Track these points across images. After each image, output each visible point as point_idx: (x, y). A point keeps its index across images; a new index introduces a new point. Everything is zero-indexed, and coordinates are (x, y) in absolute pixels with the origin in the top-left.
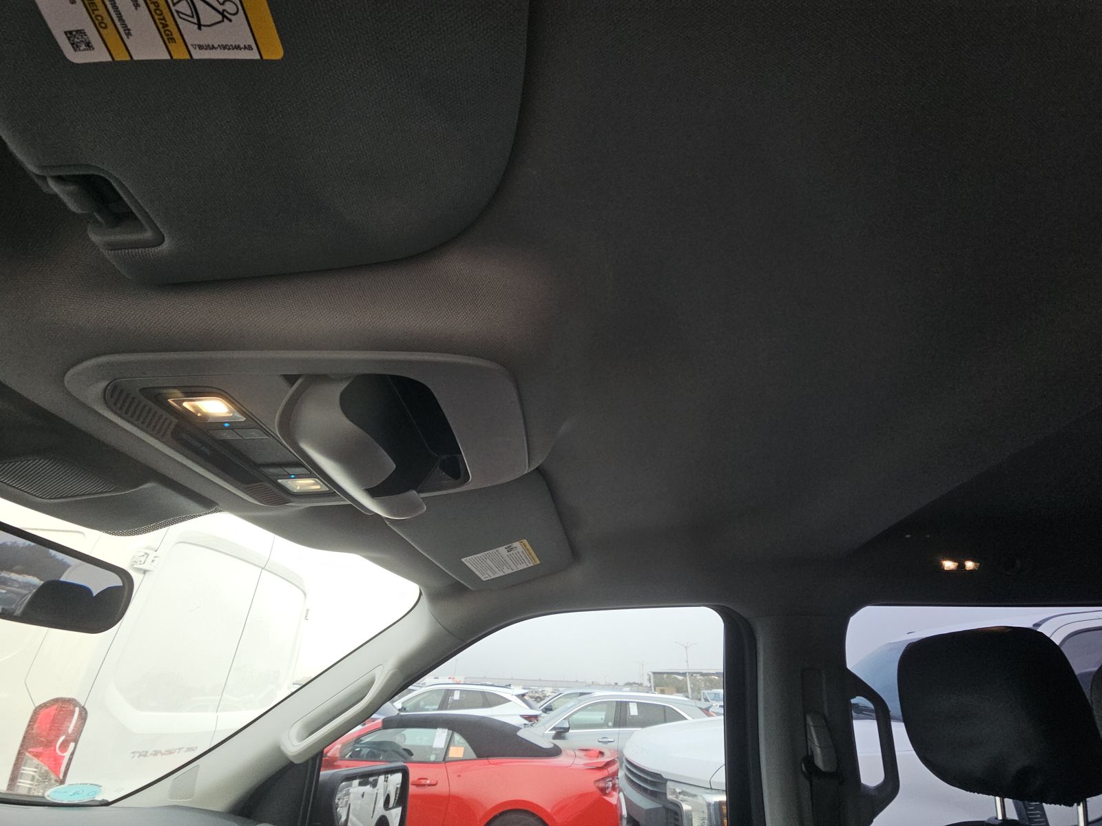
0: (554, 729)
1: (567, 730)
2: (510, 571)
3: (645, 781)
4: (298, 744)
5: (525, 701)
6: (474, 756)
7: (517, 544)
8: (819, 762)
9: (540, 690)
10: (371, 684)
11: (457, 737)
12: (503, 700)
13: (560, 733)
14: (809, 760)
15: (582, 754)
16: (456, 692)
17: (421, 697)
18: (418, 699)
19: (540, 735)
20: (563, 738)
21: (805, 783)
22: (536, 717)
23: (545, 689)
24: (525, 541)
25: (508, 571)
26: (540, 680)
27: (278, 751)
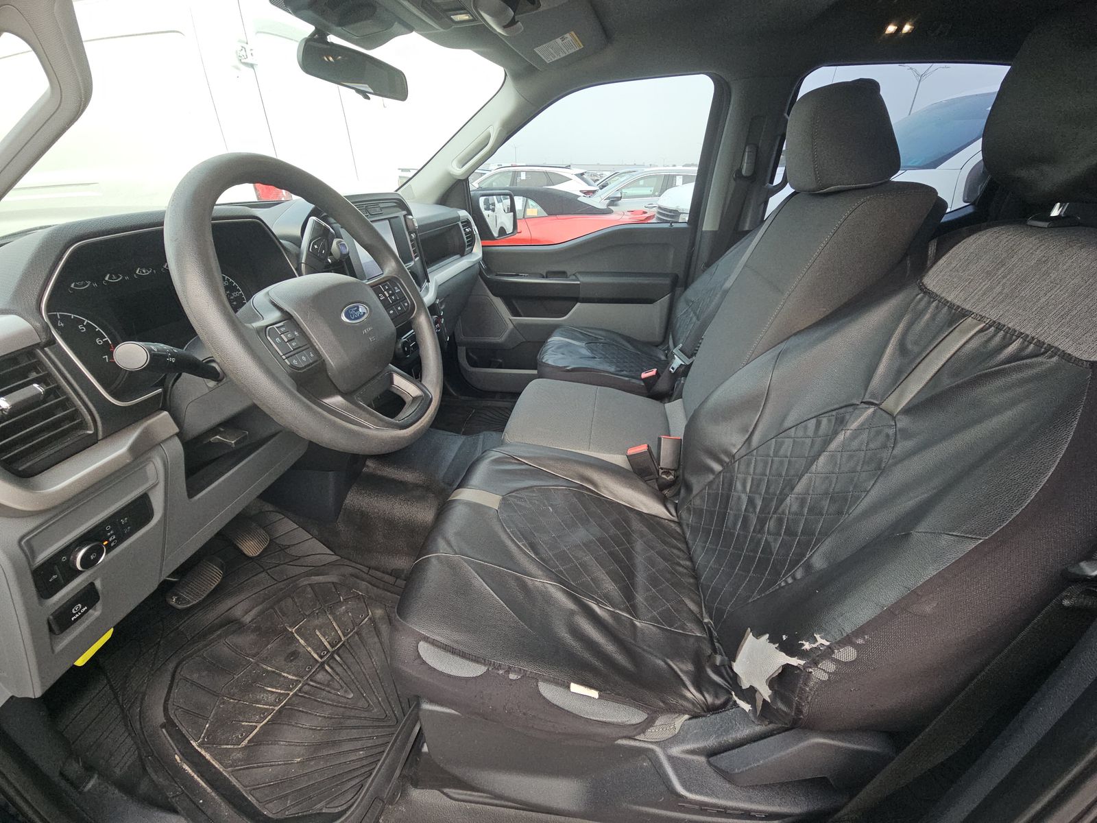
0: (608, 198)
1: (620, 198)
2: (564, 55)
3: (667, 216)
4: (458, 169)
5: (583, 179)
6: (547, 215)
7: (567, 35)
8: (744, 172)
9: (599, 174)
10: (489, 137)
11: (531, 202)
12: (566, 179)
13: (614, 201)
14: (739, 171)
15: (629, 213)
16: (522, 173)
17: (493, 178)
18: (491, 179)
19: (598, 201)
20: (616, 205)
21: (733, 183)
22: (594, 192)
23: (604, 173)
24: (573, 33)
25: (563, 55)
26: (598, 164)
27: (449, 175)
